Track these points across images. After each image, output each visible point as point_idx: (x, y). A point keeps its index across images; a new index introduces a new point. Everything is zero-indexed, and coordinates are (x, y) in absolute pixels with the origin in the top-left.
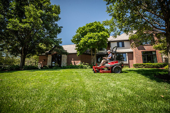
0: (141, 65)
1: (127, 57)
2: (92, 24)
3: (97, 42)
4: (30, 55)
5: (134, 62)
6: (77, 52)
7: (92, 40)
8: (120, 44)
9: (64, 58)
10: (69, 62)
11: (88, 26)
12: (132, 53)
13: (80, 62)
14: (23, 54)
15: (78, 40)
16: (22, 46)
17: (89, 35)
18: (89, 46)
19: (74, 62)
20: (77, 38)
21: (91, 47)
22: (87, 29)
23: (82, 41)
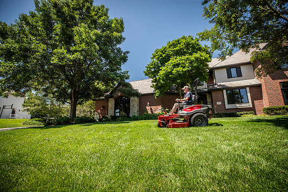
0: (280, 109)
2: (178, 42)
3: (188, 71)
4: (83, 101)
6: (155, 91)
7: (180, 69)
8: (233, 71)
9: (134, 102)
10: (142, 109)
11: (171, 45)
12: (259, 86)
13: (160, 107)
14: (73, 100)
15: (155, 72)
16: (72, 88)
17: (173, 60)
18: (174, 80)
19: (151, 109)
20: (154, 68)
21: (179, 81)
22: (170, 51)
23: (161, 73)
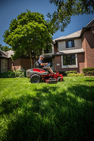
1: (76, 59)
5: (85, 65)
8: (70, 43)
9: (3, 64)
13: (20, 67)
